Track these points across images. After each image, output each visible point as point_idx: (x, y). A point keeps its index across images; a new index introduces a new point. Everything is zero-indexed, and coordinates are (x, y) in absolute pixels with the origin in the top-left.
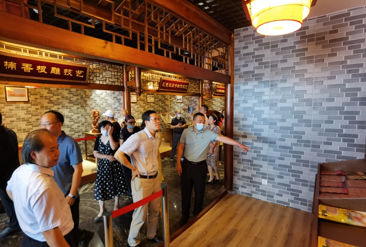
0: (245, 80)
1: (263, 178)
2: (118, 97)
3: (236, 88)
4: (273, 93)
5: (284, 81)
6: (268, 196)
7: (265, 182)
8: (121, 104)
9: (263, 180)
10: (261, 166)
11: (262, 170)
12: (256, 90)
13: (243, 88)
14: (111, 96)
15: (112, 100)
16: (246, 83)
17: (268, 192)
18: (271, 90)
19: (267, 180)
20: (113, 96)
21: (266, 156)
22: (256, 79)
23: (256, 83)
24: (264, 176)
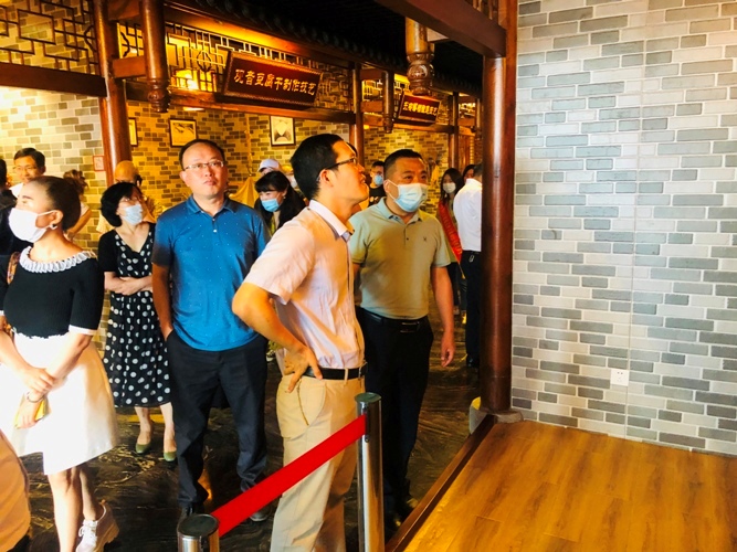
0: (557, 42)
1: (612, 364)
2: (82, 120)
3: (525, 70)
4: (655, 84)
5: (697, 40)
6: (633, 422)
7: (619, 377)
8: (95, 144)
9: (614, 371)
10: (608, 328)
11: (611, 341)
12: (596, 77)
13: (547, 69)
14: (53, 115)
15: (58, 130)
16: (559, 54)
17: (632, 410)
18: (649, 73)
19: (626, 373)
20: (61, 114)
21: (626, 296)
22: (596, 38)
23: (595, 51)
24: (618, 358)
